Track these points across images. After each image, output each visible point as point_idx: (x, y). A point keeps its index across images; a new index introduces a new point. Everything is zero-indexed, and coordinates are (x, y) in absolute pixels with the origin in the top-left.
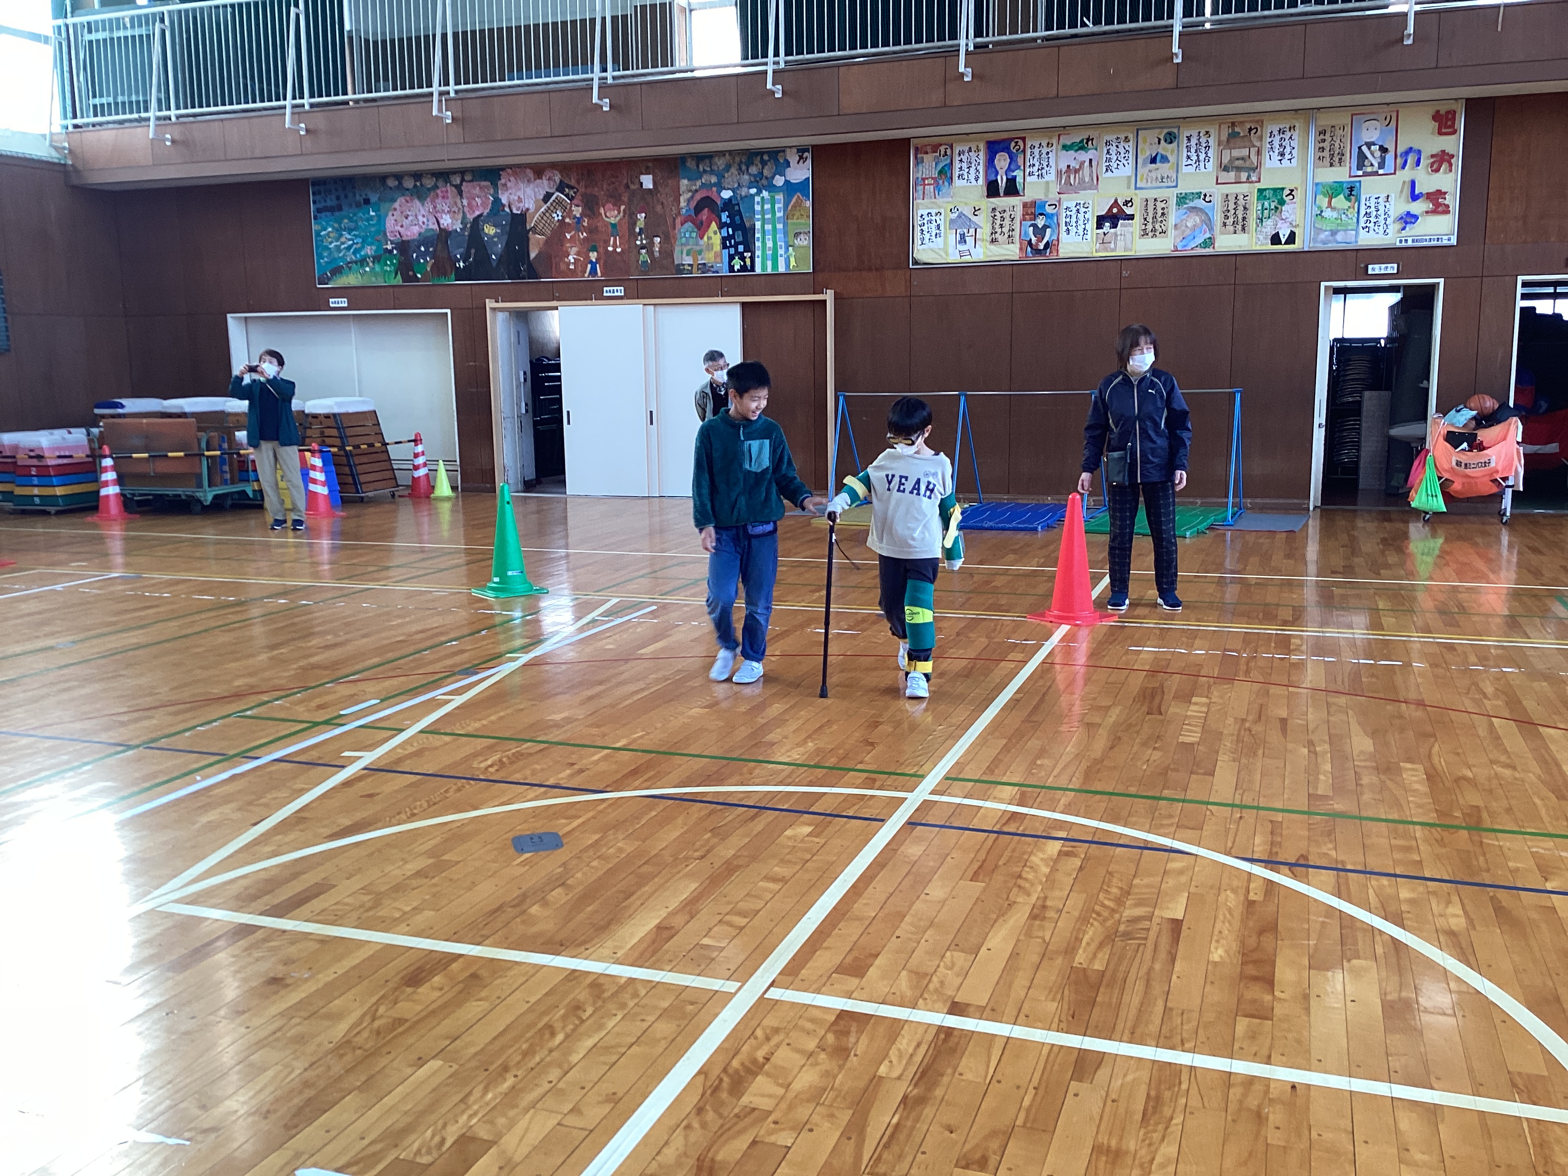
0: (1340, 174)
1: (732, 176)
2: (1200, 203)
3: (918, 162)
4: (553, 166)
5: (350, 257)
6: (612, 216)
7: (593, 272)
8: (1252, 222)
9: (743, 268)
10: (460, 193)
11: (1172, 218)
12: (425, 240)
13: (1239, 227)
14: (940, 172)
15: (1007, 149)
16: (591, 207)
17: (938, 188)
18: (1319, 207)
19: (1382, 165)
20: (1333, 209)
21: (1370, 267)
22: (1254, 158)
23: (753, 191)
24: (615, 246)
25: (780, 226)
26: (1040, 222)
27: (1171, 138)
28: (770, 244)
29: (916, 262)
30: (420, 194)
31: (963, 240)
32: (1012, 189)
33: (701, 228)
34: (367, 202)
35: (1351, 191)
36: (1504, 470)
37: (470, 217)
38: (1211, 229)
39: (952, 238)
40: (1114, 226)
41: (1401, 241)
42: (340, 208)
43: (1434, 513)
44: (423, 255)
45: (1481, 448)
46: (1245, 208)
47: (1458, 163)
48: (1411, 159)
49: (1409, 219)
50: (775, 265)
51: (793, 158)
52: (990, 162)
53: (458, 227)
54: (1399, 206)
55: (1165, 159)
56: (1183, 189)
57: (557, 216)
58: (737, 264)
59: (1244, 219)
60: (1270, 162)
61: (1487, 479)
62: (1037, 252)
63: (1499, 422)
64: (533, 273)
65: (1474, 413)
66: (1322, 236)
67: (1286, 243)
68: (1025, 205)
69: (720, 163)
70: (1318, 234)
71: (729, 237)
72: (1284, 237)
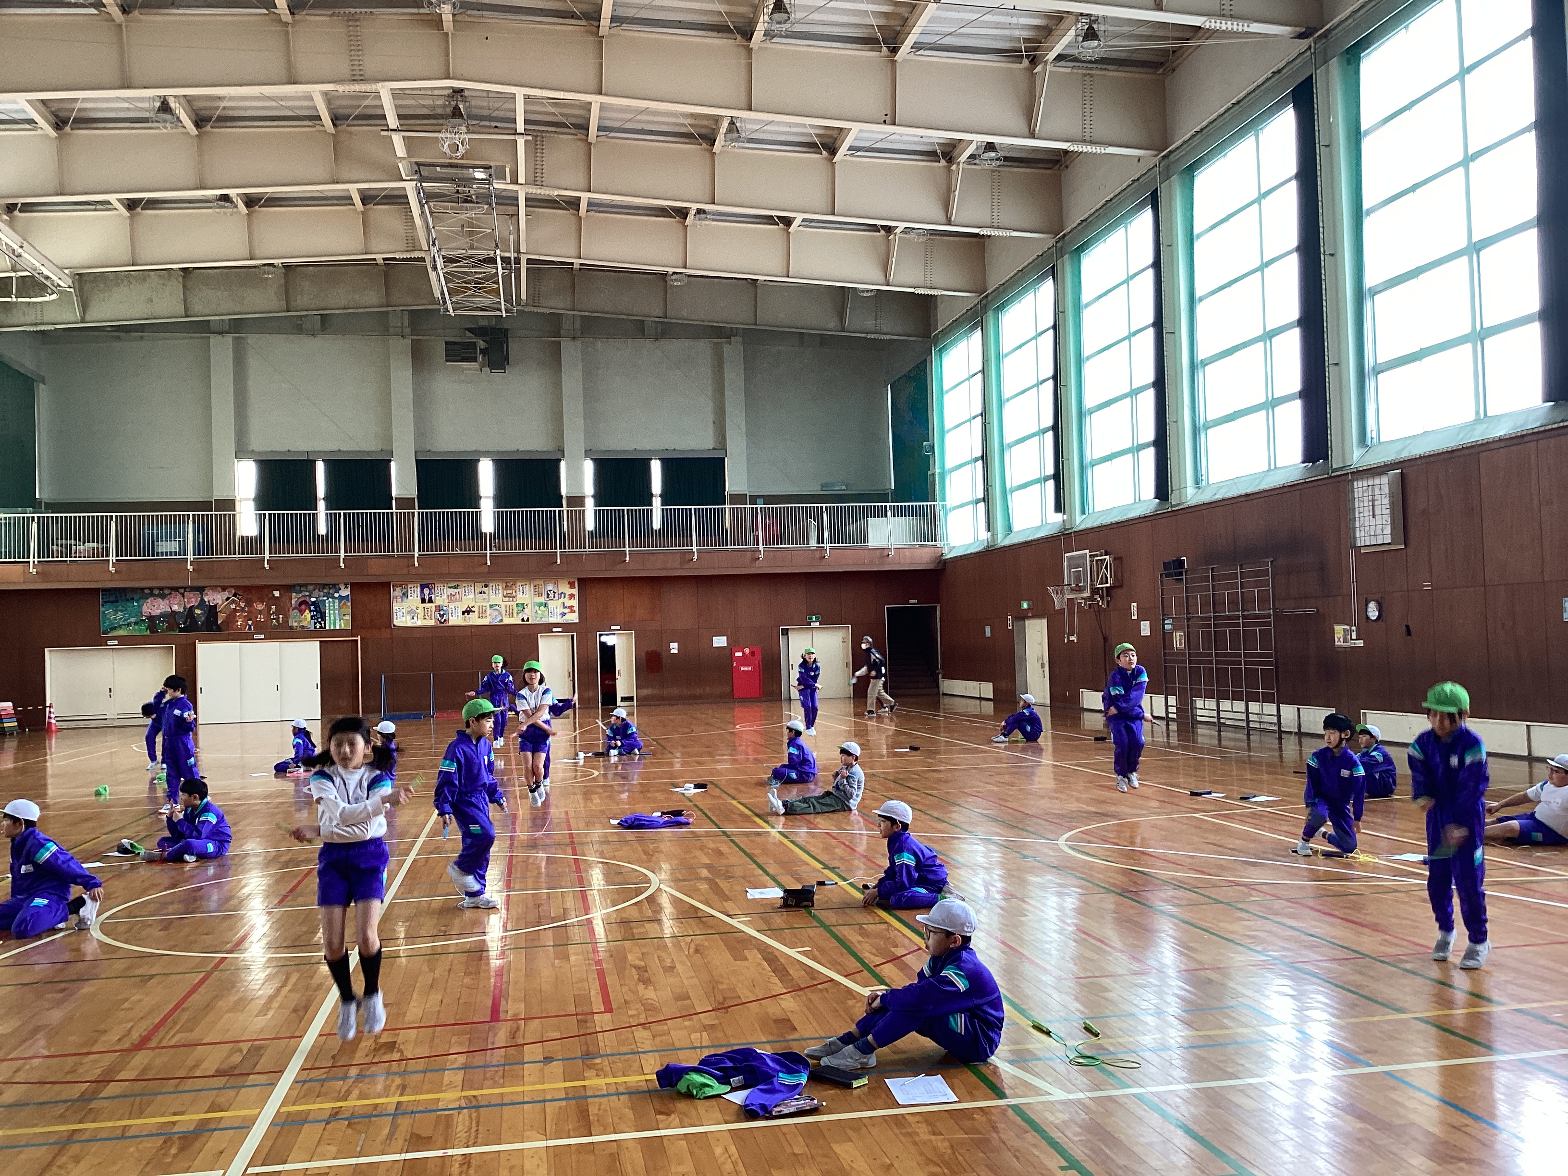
0: (542, 599)
1: (316, 593)
2: (497, 607)
3: (394, 590)
4: (232, 586)
5: (122, 622)
6: (260, 607)
7: (250, 628)
8: (515, 615)
9: (321, 627)
10: (183, 596)
11: (488, 612)
12: (162, 615)
13: (511, 615)
14: (403, 594)
15: (428, 587)
16: (249, 603)
17: (402, 599)
18: (536, 610)
19: (554, 597)
20: (540, 610)
21: (554, 629)
22: (514, 593)
23: (325, 598)
24: (260, 618)
25: (337, 612)
26: (442, 613)
27: (486, 586)
28: (332, 618)
29: (394, 626)
30: (163, 597)
31: (413, 618)
32: (430, 601)
33: (302, 612)
35: (546, 605)
37: (188, 606)
38: (501, 616)
39: (409, 617)
40: (469, 614)
41: (562, 621)
42: (117, 601)
44: (162, 622)
46: (512, 610)
47: (577, 597)
48: (563, 596)
49: (563, 614)
50: (335, 626)
51: (342, 587)
52: (422, 591)
53: (182, 610)
55: (485, 593)
56: (491, 603)
57: (233, 606)
58: (318, 626)
59: (512, 613)
60: (519, 595)
62: (441, 623)
64: (219, 628)
66: (538, 619)
67: (526, 621)
69: (311, 588)
70: (536, 619)
71: (314, 616)
72: (525, 619)
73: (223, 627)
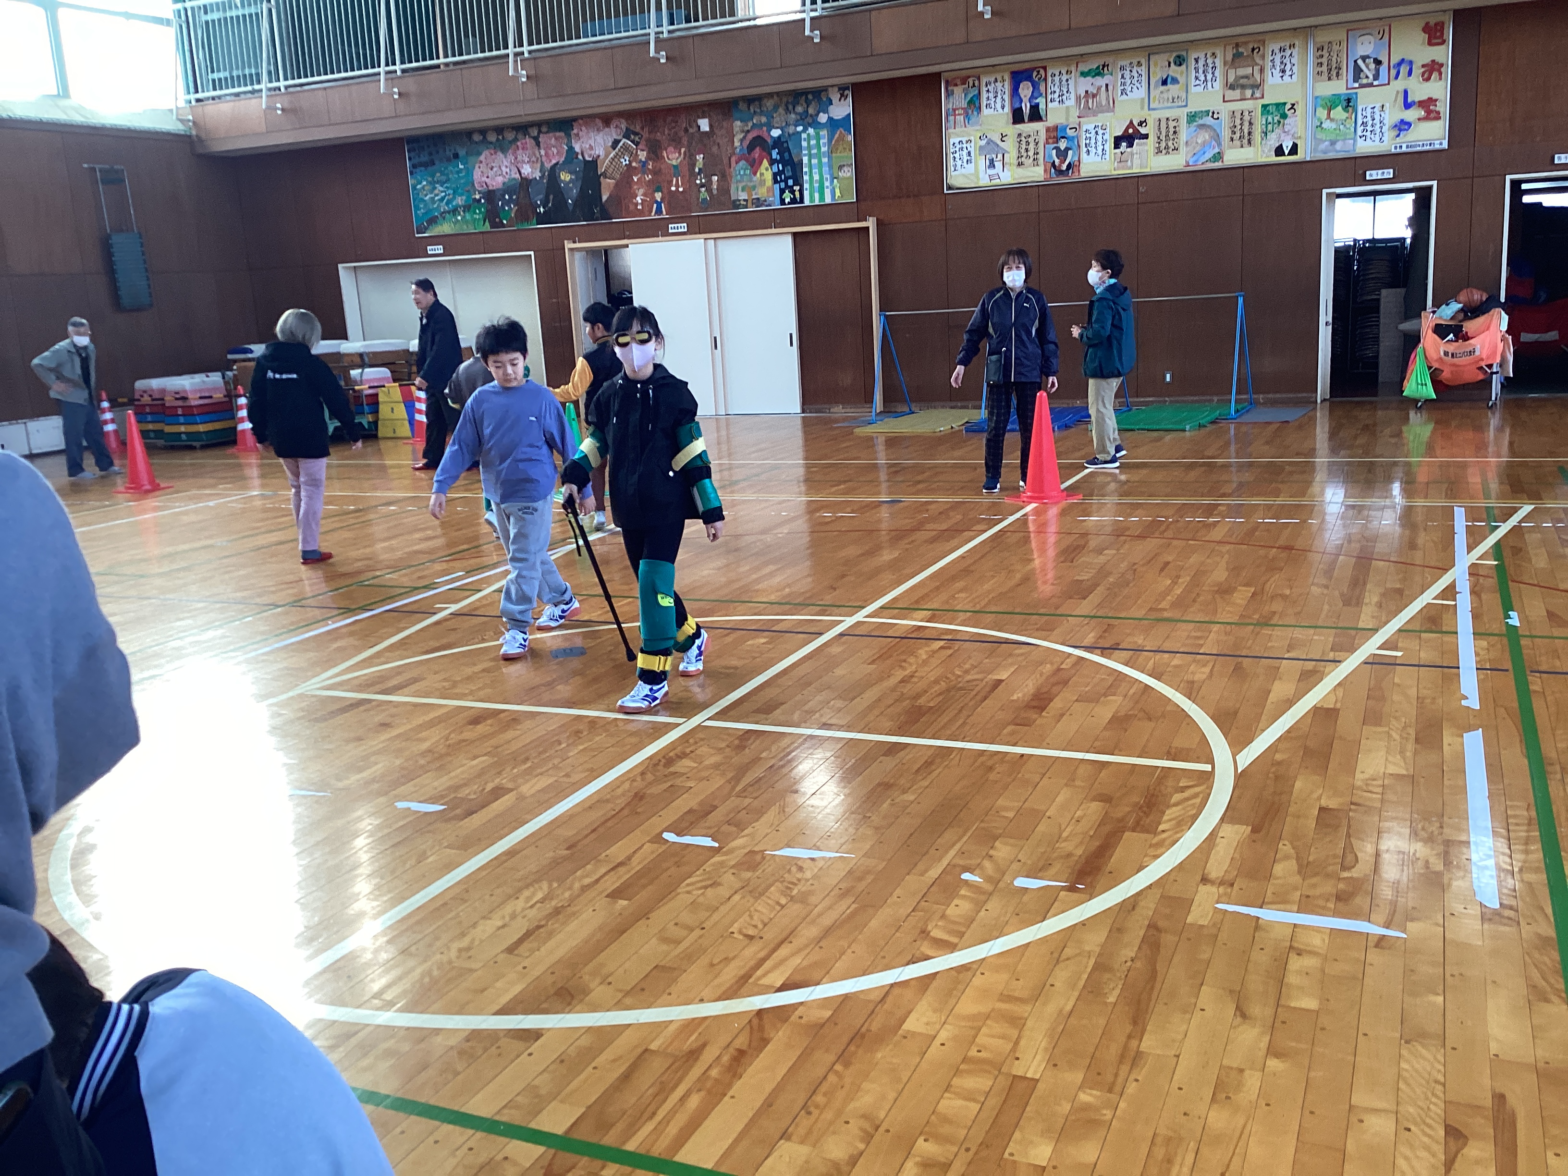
0: (1338, 87)
1: (780, 116)
2: (1208, 120)
3: (949, 94)
4: (620, 114)
5: (444, 207)
6: (673, 158)
7: (659, 211)
8: (1258, 137)
9: (794, 201)
10: (538, 144)
11: (1183, 136)
12: (508, 188)
13: (1245, 141)
14: (971, 102)
15: (1029, 78)
16: (655, 151)
17: (967, 116)
18: (1319, 119)
19: (1376, 77)
20: (1332, 120)
21: (1368, 173)
22: (1257, 76)
23: (800, 128)
24: (677, 186)
25: (825, 160)
26: (1063, 145)
27: (1180, 61)
28: (816, 177)
29: (949, 188)
30: (502, 147)
31: (992, 165)
32: (1036, 115)
34: (456, 156)
35: (1349, 103)
36: (1488, 358)
37: (548, 166)
38: (1219, 144)
39: (982, 163)
40: (1130, 145)
41: (1396, 148)
42: (432, 163)
43: (1426, 401)
44: (508, 203)
45: (1466, 338)
46: (1251, 123)
47: (1448, 71)
48: (1404, 69)
49: (1403, 126)
50: (822, 196)
51: (835, 96)
52: (1015, 91)
53: (537, 175)
54: (1394, 114)
55: (1175, 81)
56: (1192, 108)
57: (625, 161)
58: (787, 197)
59: (1250, 133)
60: (1273, 79)
61: (1474, 367)
62: (1060, 172)
63: (1484, 313)
64: (605, 213)
65: (1461, 306)
66: (1323, 146)
67: (1289, 154)
68: (1048, 130)
69: (769, 104)
70: (1317, 145)
71: (779, 173)
72: (1287, 147)
73: (611, 210)
